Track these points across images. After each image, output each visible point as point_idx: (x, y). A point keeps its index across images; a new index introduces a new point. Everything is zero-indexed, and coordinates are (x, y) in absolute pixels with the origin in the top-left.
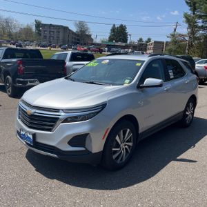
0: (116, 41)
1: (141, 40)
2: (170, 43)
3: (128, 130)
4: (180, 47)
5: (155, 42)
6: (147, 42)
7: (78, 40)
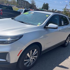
0: (44, 9)
1: (53, 10)
2: (63, 12)
3: (36, 50)
4: (66, 13)
5: (58, 11)
6: (55, 11)
7: (31, 7)
